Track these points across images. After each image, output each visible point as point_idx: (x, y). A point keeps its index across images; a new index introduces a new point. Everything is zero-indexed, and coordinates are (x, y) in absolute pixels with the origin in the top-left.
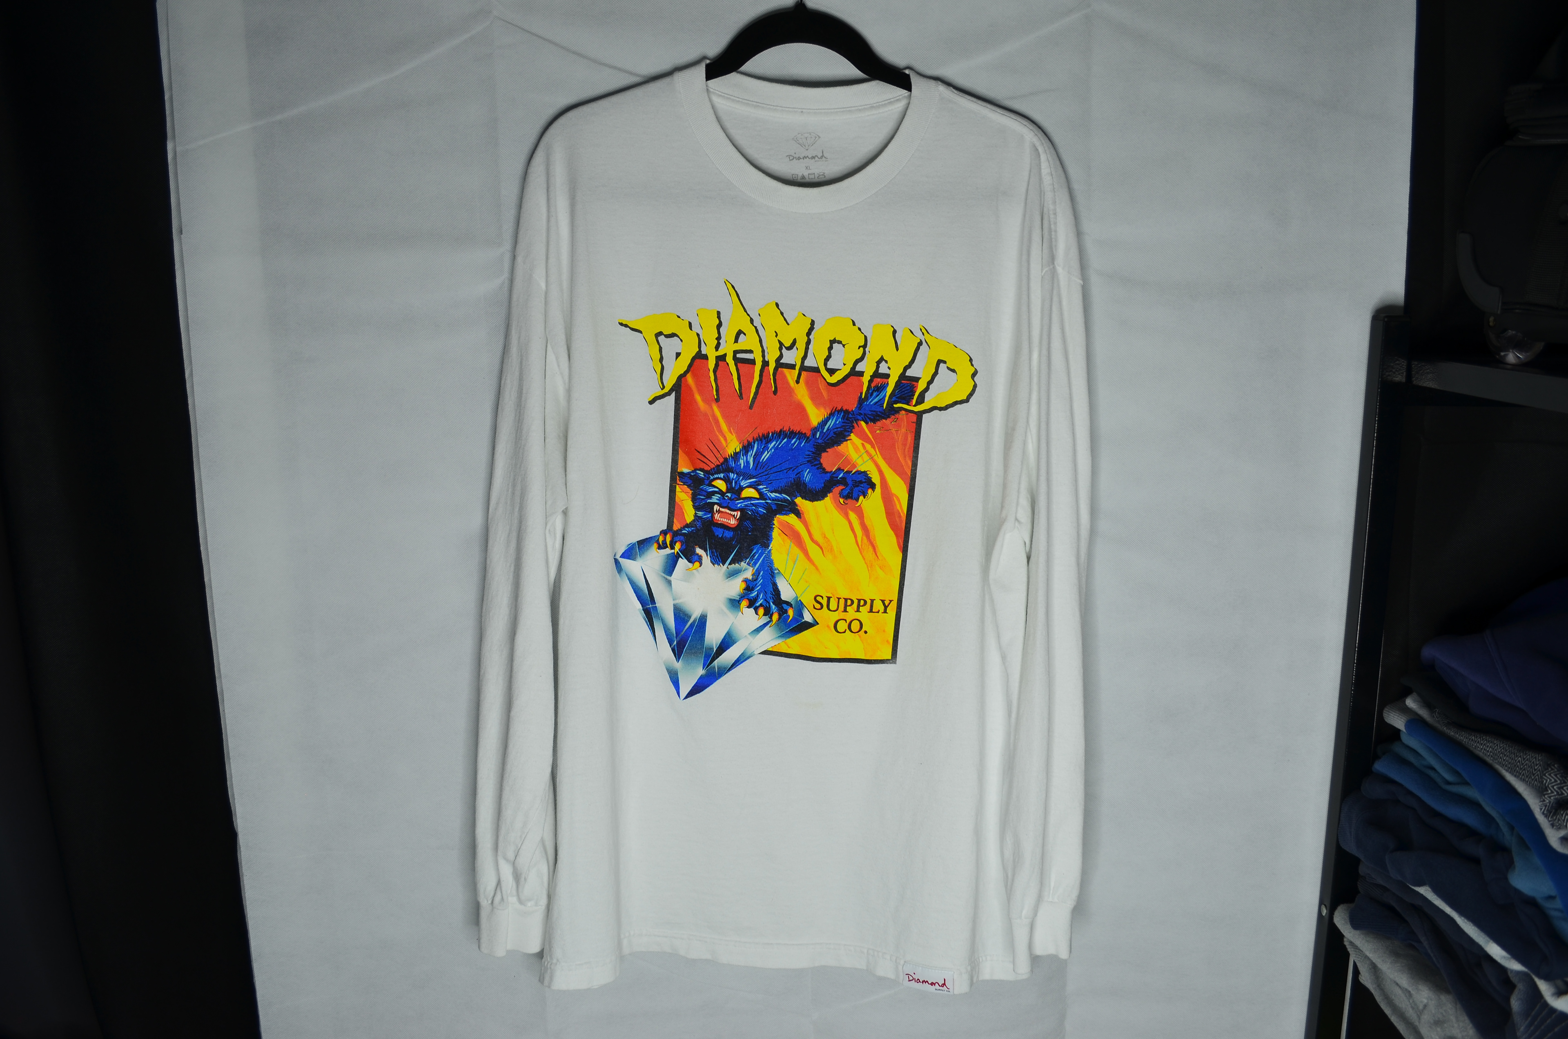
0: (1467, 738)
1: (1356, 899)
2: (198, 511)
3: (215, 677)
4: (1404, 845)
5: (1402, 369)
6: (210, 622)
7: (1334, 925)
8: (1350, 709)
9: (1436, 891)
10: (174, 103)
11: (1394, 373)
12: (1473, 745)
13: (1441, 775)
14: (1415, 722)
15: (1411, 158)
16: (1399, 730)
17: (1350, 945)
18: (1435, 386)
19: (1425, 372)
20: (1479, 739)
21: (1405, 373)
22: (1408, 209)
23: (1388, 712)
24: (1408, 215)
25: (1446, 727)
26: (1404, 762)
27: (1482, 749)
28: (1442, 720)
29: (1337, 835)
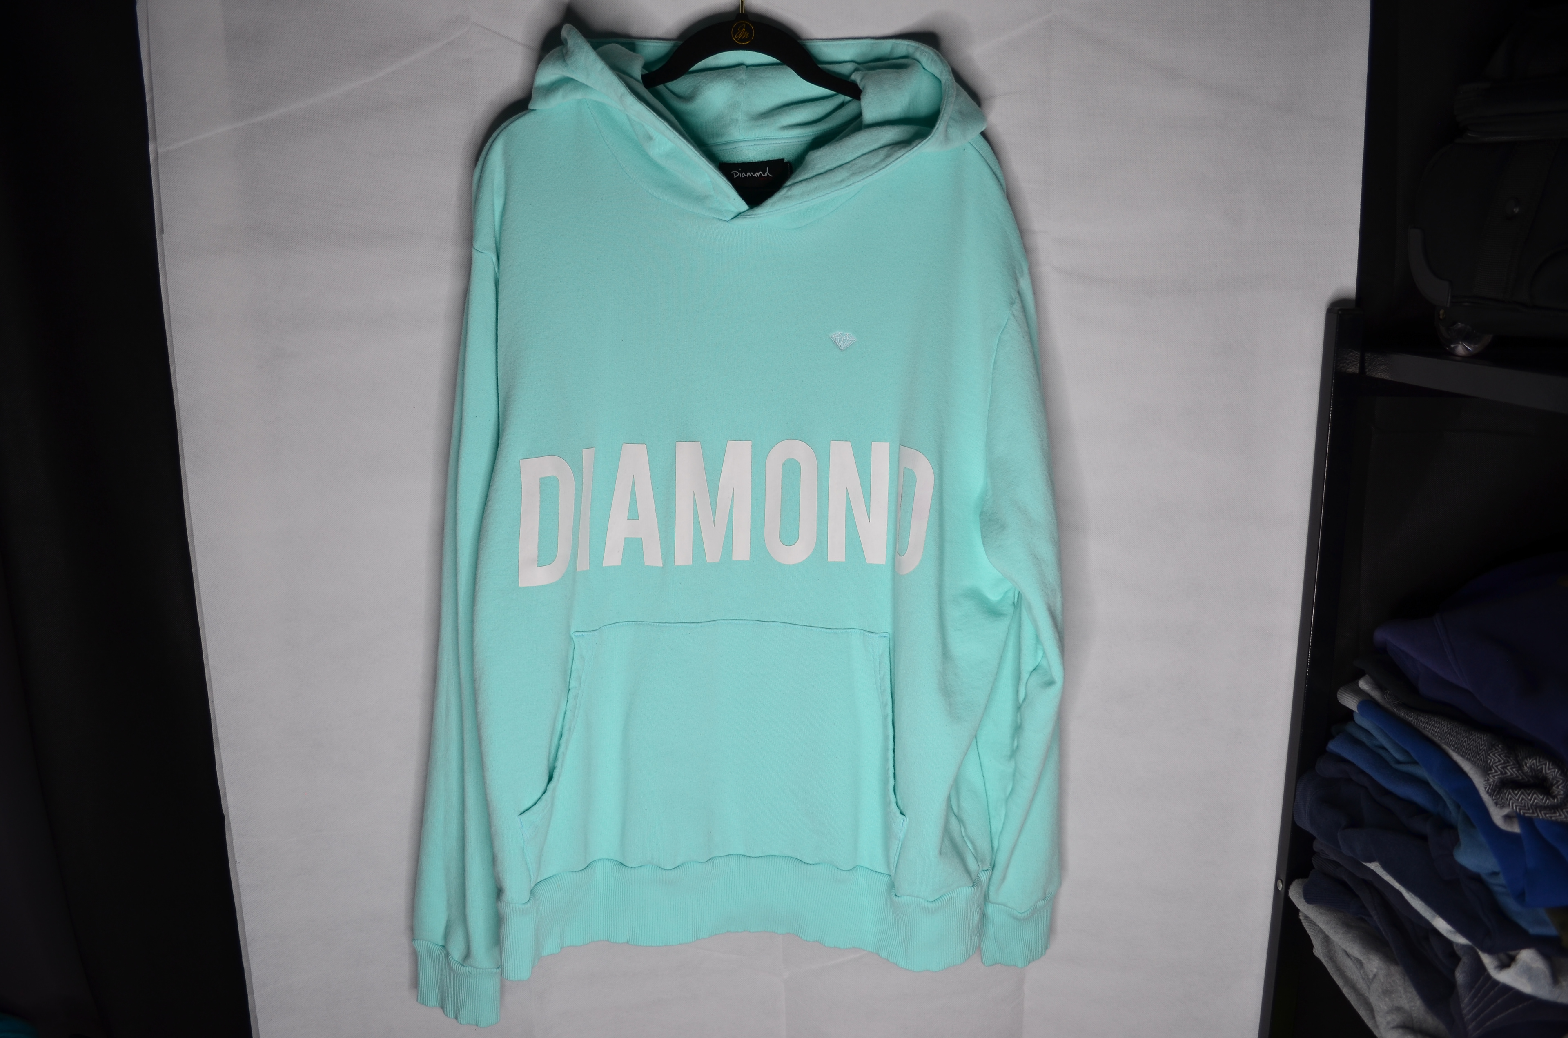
0: (1416, 719)
1: (1310, 874)
2: (184, 503)
3: (204, 664)
4: (1355, 823)
5: (1355, 360)
6: (198, 610)
7: (1289, 899)
8: (1305, 690)
9: (1386, 867)
10: (155, 105)
11: (1348, 364)
12: (1421, 726)
13: (1391, 755)
14: (1367, 703)
15: (1363, 160)
16: (1352, 712)
17: (1304, 919)
18: (1388, 377)
19: (1378, 363)
20: (1428, 720)
21: (1358, 364)
22: (1361, 209)
23: (1342, 693)
24: (1361, 216)
25: (1396, 708)
26: (1356, 742)
27: (1430, 729)
28: (1393, 702)
29: (1293, 812)
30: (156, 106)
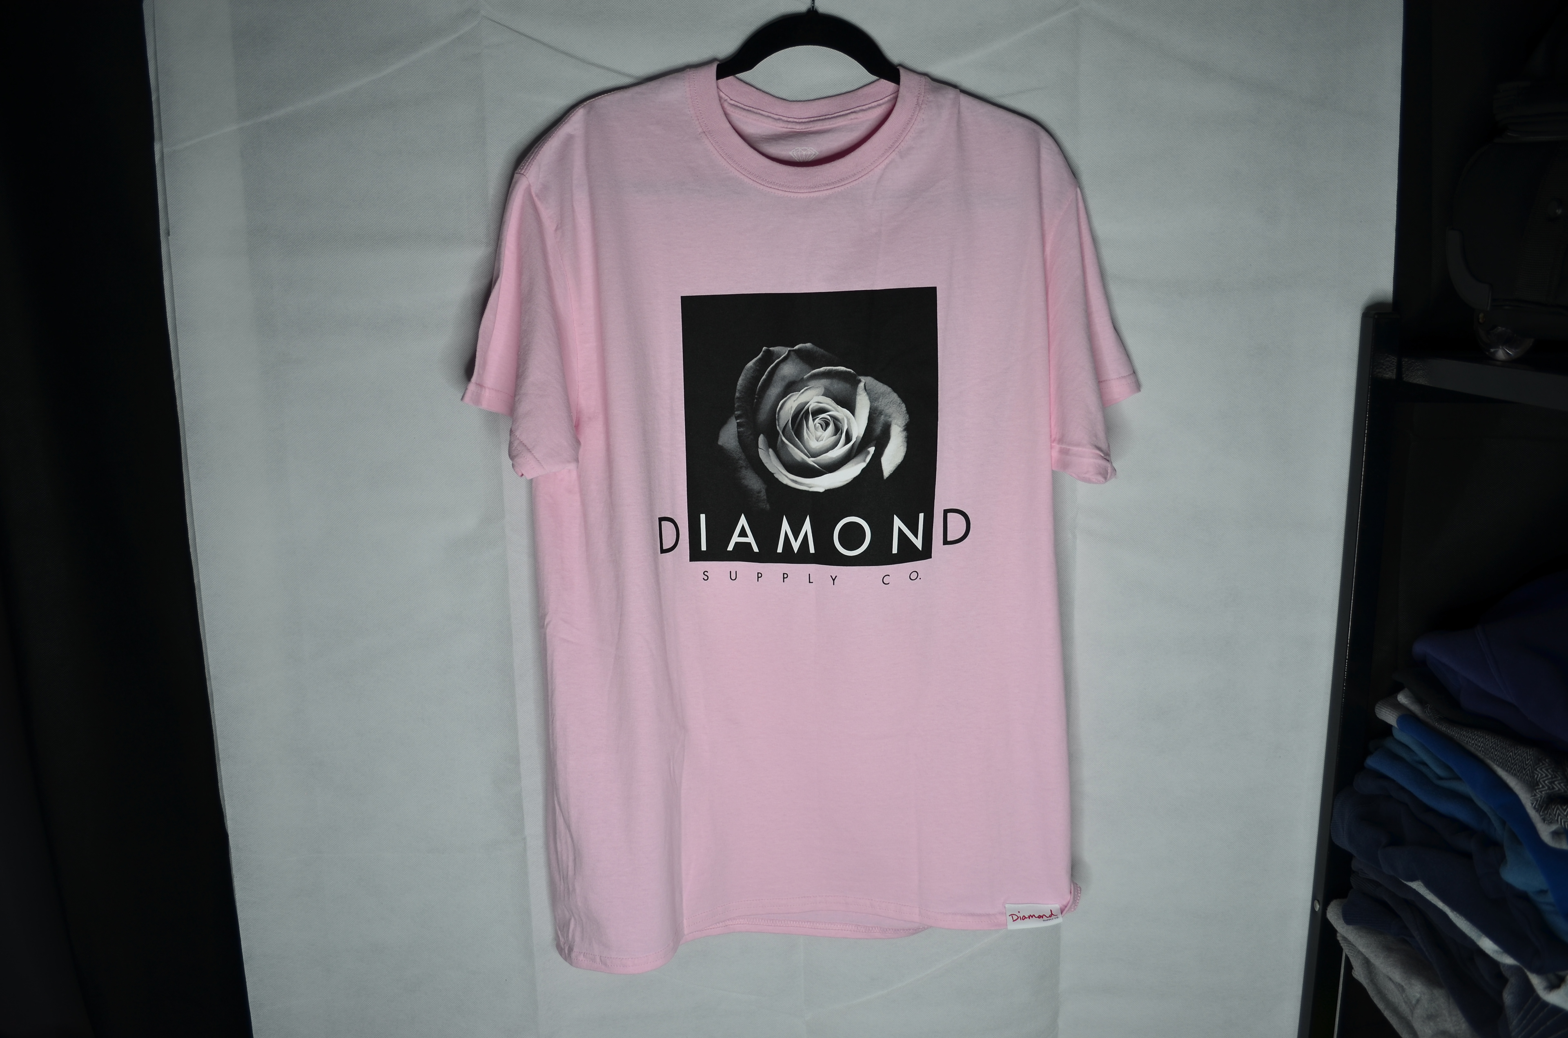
0: (1458, 733)
1: (1349, 894)
3: (206, 678)
4: (1396, 841)
5: (1392, 366)
7: (1327, 920)
8: (1342, 704)
9: (1428, 885)
11: (1385, 370)
12: (1464, 740)
13: (1433, 770)
14: (1407, 717)
15: (1399, 155)
16: (1390, 726)
17: (1343, 940)
18: (1426, 382)
19: (1415, 368)
20: (1471, 734)
21: (1395, 369)
22: (1397, 205)
23: (1381, 708)
24: (1397, 212)
25: (1437, 722)
26: (1396, 758)
27: (1473, 744)
28: (1434, 716)
29: (1330, 830)
30: (161, 105)
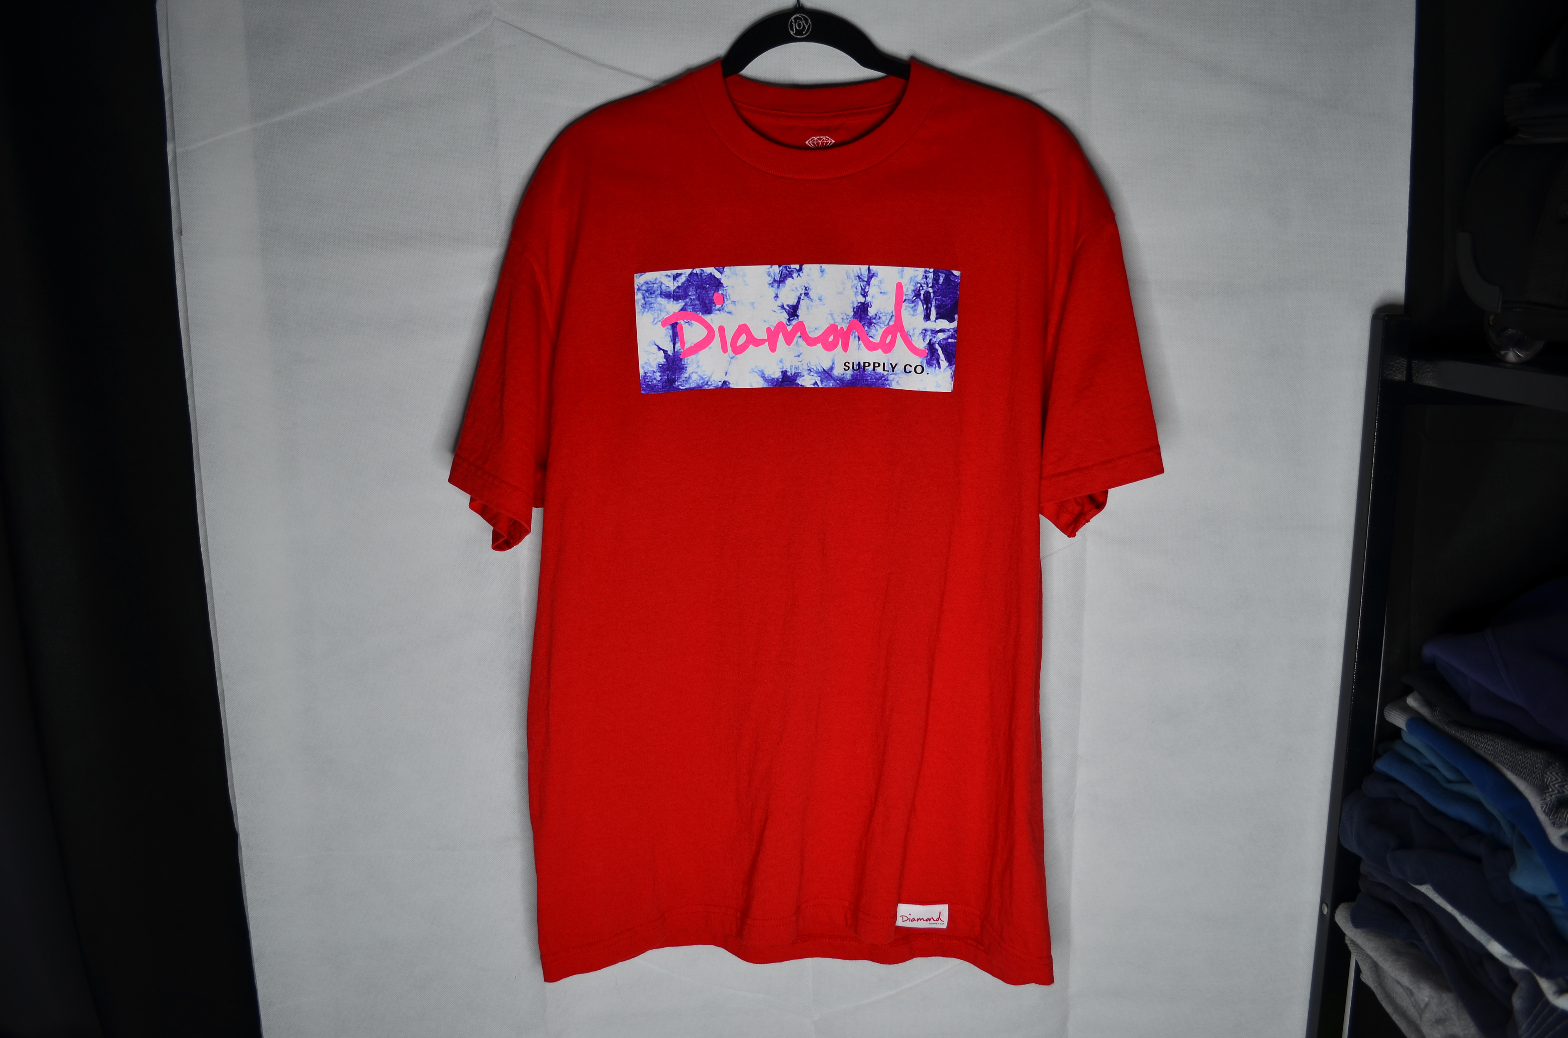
0: (1468, 737)
1: (1358, 897)
4: (1405, 844)
5: (1402, 368)
7: (1336, 923)
8: (1351, 712)
9: (1437, 889)
10: (174, 105)
11: (1394, 372)
12: (1473, 744)
13: (1442, 774)
14: (1416, 720)
15: (1411, 157)
16: (1400, 729)
17: (1351, 944)
18: (1436, 384)
19: (1425, 371)
20: (1480, 738)
21: (1405, 372)
22: (1409, 207)
23: (1390, 711)
24: (1409, 214)
25: (1447, 725)
26: (1404, 760)
27: (1483, 747)
28: (1443, 719)
29: (1339, 834)
